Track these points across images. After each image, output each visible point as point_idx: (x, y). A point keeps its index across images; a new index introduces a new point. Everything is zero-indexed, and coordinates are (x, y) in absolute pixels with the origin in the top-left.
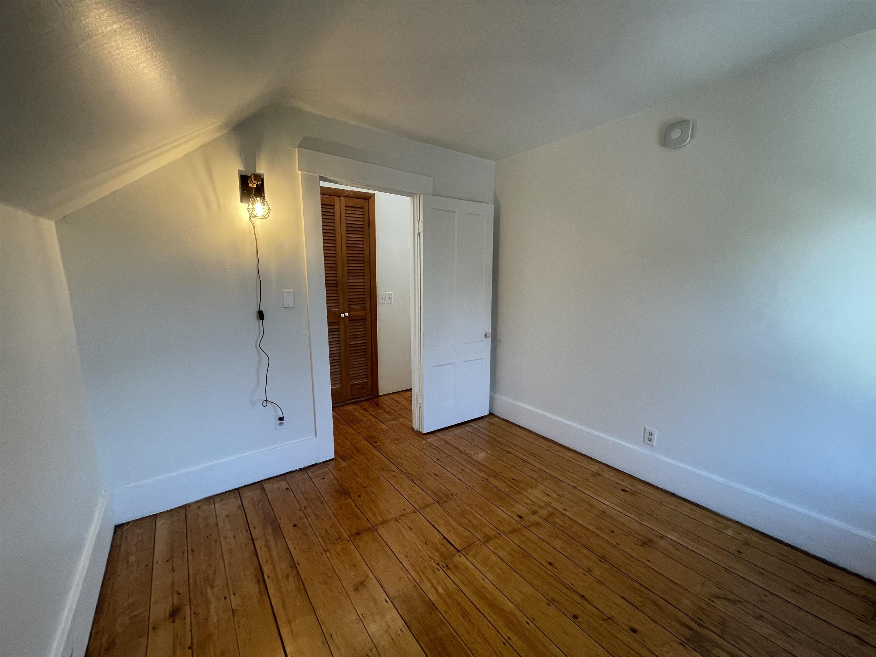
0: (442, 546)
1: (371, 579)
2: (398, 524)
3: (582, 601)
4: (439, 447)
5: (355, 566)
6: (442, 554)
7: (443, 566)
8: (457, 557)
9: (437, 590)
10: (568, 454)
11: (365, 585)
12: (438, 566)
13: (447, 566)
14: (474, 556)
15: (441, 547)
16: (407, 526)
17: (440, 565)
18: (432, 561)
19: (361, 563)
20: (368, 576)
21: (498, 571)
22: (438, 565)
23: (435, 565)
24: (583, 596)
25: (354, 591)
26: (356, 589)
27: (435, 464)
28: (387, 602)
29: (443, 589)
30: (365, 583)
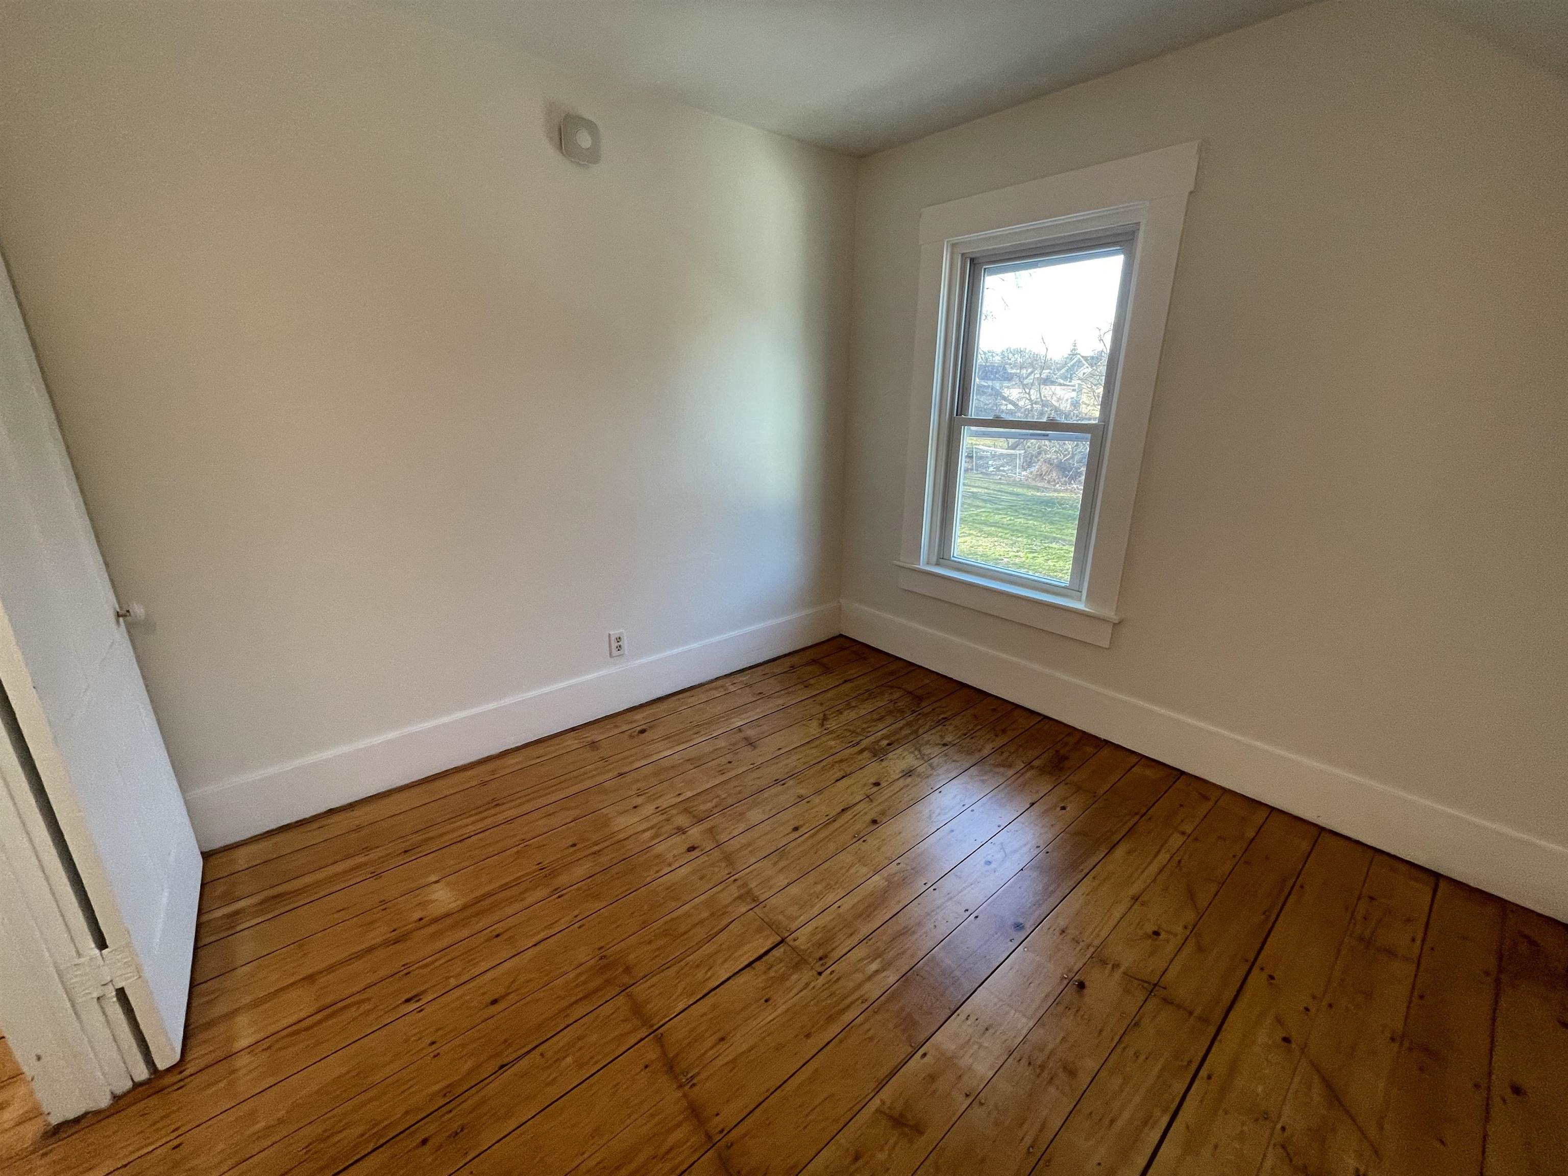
0: (773, 969)
1: (883, 1102)
2: (703, 1076)
3: (849, 812)
4: (322, 1003)
5: (856, 1158)
6: (796, 967)
7: (822, 965)
8: (797, 943)
9: (877, 972)
10: (511, 761)
11: (902, 1115)
12: (823, 975)
13: (821, 959)
14: (792, 919)
15: (776, 972)
16: (712, 1048)
17: (820, 970)
18: (812, 984)
19: (843, 1141)
20: (877, 1111)
21: (819, 888)
22: (820, 974)
23: (821, 980)
24: (843, 810)
25: (922, 1133)
26: (918, 1129)
27: (428, 1010)
28: (924, 1055)
29: (873, 961)
30: (896, 1113)
